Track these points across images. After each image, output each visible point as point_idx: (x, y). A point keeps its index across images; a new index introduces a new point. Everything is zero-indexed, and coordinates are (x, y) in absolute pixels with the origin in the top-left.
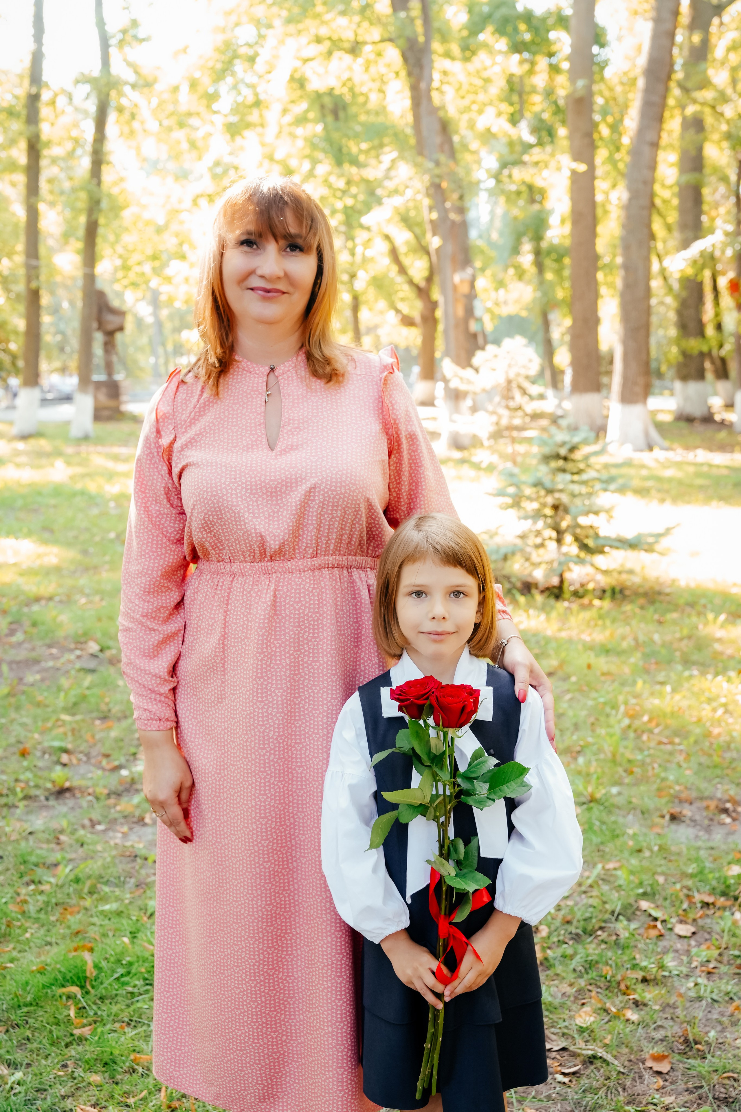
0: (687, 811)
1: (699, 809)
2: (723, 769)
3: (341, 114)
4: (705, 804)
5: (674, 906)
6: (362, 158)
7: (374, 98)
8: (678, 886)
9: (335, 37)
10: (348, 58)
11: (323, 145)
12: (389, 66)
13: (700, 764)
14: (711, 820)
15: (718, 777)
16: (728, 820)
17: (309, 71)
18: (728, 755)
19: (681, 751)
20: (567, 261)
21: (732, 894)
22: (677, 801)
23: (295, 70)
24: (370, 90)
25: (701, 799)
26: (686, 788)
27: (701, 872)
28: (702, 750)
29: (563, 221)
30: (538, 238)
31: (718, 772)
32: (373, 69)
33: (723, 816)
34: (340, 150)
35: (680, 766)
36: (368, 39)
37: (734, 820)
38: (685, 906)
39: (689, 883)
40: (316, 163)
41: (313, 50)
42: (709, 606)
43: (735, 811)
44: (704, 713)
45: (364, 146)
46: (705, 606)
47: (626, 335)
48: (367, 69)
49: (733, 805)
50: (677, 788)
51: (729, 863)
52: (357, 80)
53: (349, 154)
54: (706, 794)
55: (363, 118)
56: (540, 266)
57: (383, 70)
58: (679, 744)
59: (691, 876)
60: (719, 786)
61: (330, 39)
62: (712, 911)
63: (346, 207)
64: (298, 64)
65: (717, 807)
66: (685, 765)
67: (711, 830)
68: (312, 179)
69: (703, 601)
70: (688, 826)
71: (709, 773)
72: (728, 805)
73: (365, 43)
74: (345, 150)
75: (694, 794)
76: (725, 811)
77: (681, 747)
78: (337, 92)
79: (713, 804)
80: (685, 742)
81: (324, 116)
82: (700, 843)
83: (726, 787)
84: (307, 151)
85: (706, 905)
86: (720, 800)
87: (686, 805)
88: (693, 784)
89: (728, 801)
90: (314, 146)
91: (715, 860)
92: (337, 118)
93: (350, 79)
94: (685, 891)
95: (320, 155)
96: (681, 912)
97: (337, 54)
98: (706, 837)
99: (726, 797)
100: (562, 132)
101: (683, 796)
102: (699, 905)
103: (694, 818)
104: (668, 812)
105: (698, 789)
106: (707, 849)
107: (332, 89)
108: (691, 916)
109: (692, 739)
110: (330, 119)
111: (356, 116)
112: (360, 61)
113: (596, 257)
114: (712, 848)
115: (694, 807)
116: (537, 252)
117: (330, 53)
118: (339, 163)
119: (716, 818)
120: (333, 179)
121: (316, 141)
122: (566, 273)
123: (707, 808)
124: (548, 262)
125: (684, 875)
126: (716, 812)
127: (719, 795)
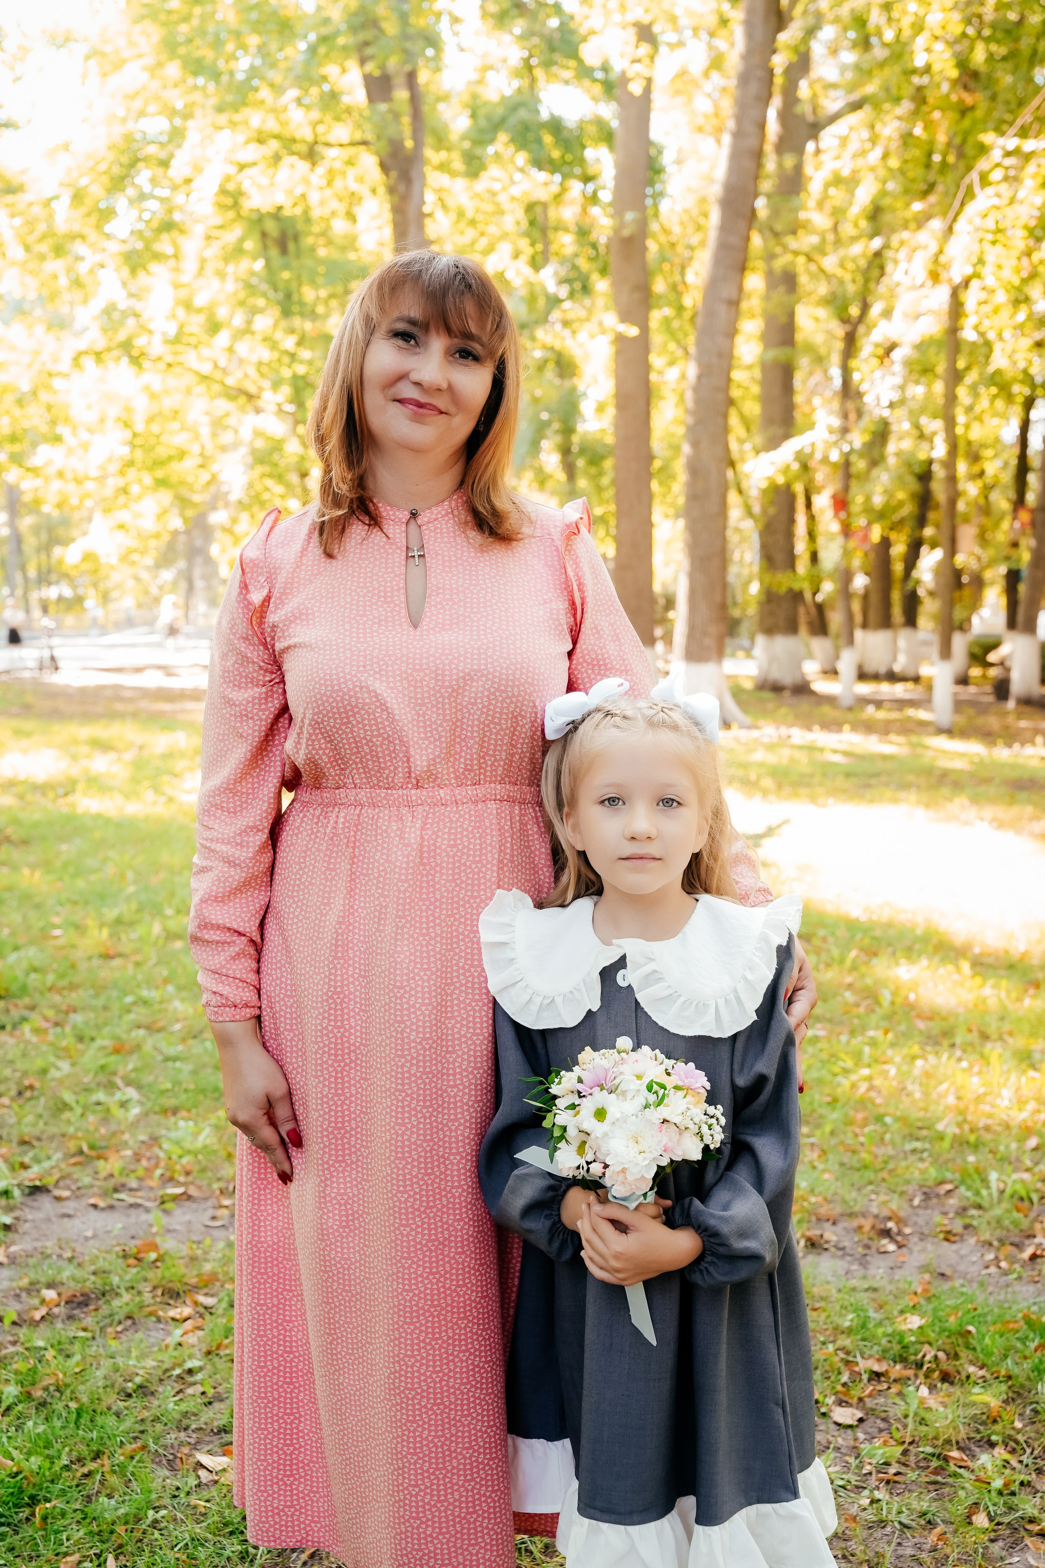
0: (831, 1235)
1: (847, 1230)
2: (876, 1171)
3: (291, 246)
4: (855, 1223)
5: (828, 1378)
6: (320, 309)
7: (339, 226)
8: (831, 1348)
9: (287, 134)
10: (303, 166)
11: (264, 287)
12: (360, 180)
13: (842, 1164)
14: (867, 1247)
15: (871, 1183)
16: (892, 1247)
17: (248, 181)
18: (881, 1151)
19: (812, 1145)
20: (608, 464)
21: (912, 1358)
22: (813, 1218)
23: (228, 178)
24: (334, 213)
25: (851, 1215)
26: (826, 1199)
27: (864, 1326)
28: (842, 1143)
29: (600, 408)
30: (568, 430)
31: (870, 1175)
32: (338, 183)
33: (885, 1241)
34: (288, 296)
35: (814, 1168)
36: (331, 138)
37: (900, 1246)
38: (845, 1378)
39: (845, 1341)
40: (254, 314)
41: (252, 152)
42: (831, 940)
43: (899, 1233)
44: (839, 1091)
45: (323, 293)
46: (824, 940)
47: (692, 564)
48: (330, 183)
49: (897, 1223)
50: (813, 1200)
51: (902, 1312)
52: (314, 197)
53: (301, 303)
54: (857, 1208)
55: (322, 252)
56: (570, 470)
57: (354, 186)
58: (808, 1136)
59: (849, 1331)
60: (873, 1197)
61: (277, 137)
62: (885, 1386)
63: (295, 377)
64: (232, 170)
65: (873, 1227)
66: (821, 1166)
67: (868, 1262)
68: (248, 336)
69: (822, 933)
70: (834, 1256)
71: (856, 1176)
72: (890, 1225)
73: (328, 145)
74: (295, 297)
75: (838, 1209)
76: (886, 1233)
77: (812, 1140)
78: (287, 212)
79: (867, 1224)
80: (818, 1133)
81: (265, 247)
82: (854, 1282)
83: (883, 1198)
84: (242, 295)
85: (876, 1376)
86: (876, 1217)
87: (828, 1225)
88: (835, 1194)
89: (890, 1219)
90: (251, 289)
91: (881, 1307)
92: (284, 250)
93: (304, 196)
94: (841, 1355)
95: (261, 302)
96: (839, 1388)
97: (288, 160)
98: (861, 1272)
99: (885, 1213)
100: (601, 285)
101: (823, 1211)
102: (865, 1377)
103: (841, 1245)
104: (803, 1236)
105: (845, 1202)
106: (867, 1290)
107: (280, 208)
108: (856, 1393)
109: (828, 1128)
110: (274, 252)
111: (313, 249)
112: (320, 170)
113: (650, 458)
114: (875, 1290)
115: (839, 1228)
116: (566, 451)
117: (277, 158)
118: (286, 313)
119: (874, 1245)
120: (279, 335)
121: (254, 281)
122: (606, 480)
123: (860, 1228)
124: (581, 463)
125: (838, 1331)
126: (873, 1234)
127: (874, 1210)
